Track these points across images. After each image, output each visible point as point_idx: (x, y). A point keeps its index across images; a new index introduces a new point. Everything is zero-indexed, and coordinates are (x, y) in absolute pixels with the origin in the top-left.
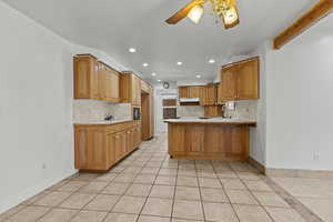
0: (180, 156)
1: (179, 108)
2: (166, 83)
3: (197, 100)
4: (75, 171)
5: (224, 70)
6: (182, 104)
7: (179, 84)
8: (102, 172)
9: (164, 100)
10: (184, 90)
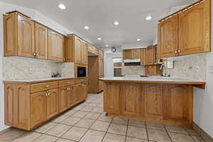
1: (124, 68)
2: (114, 48)
3: (138, 60)
5: (162, 23)
6: (126, 64)
7: (123, 48)
10: (127, 53)
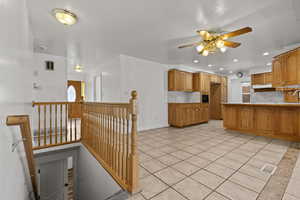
0: (231, 129)
3: (270, 86)
4: (167, 125)
6: (256, 90)
8: (180, 127)
9: (244, 87)
